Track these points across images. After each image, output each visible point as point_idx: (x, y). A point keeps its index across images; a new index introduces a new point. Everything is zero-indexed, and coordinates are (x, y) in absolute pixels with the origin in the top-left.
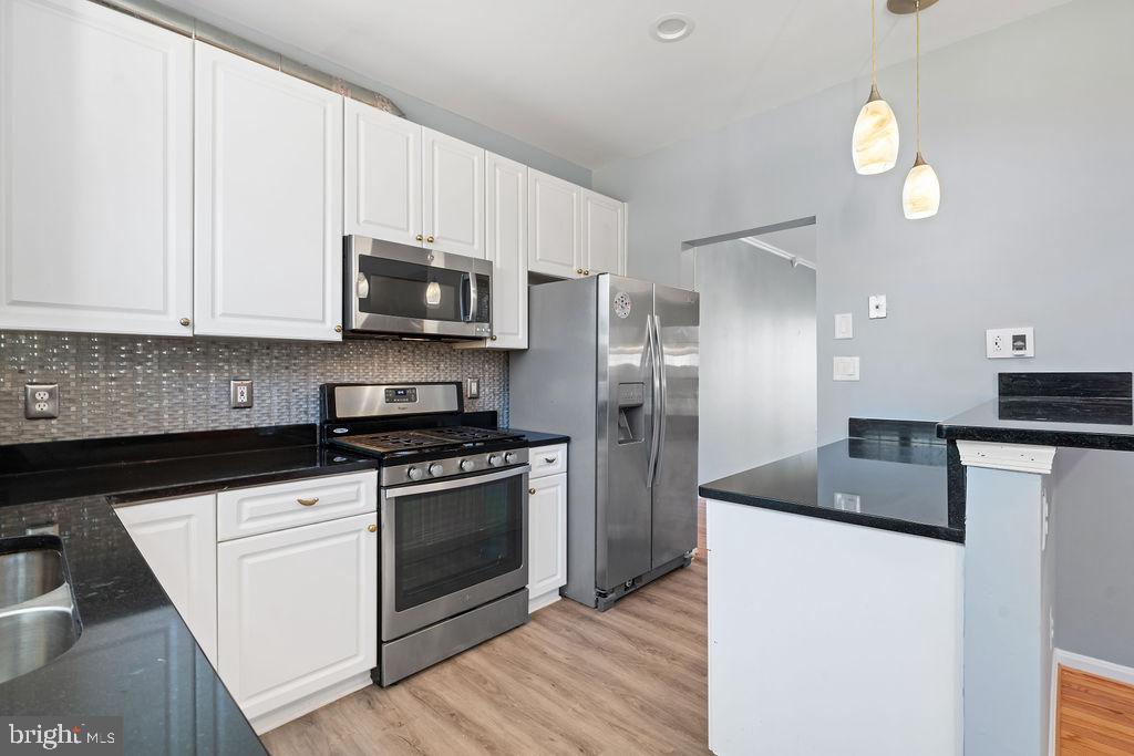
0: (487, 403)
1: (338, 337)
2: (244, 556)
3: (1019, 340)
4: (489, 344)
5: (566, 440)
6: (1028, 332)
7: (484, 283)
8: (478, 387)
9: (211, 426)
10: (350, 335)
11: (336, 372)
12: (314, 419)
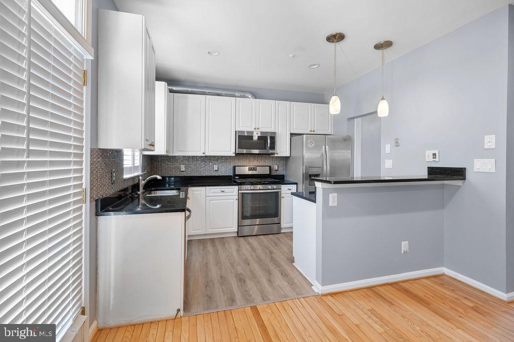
0: (280, 172)
1: (234, 155)
2: (211, 200)
3: (434, 155)
4: (276, 155)
5: (297, 184)
6: (436, 152)
7: (273, 139)
8: (278, 167)
9: (210, 175)
10: (237, 154)
11: (237, 163)
12: (232, 174)
